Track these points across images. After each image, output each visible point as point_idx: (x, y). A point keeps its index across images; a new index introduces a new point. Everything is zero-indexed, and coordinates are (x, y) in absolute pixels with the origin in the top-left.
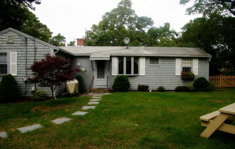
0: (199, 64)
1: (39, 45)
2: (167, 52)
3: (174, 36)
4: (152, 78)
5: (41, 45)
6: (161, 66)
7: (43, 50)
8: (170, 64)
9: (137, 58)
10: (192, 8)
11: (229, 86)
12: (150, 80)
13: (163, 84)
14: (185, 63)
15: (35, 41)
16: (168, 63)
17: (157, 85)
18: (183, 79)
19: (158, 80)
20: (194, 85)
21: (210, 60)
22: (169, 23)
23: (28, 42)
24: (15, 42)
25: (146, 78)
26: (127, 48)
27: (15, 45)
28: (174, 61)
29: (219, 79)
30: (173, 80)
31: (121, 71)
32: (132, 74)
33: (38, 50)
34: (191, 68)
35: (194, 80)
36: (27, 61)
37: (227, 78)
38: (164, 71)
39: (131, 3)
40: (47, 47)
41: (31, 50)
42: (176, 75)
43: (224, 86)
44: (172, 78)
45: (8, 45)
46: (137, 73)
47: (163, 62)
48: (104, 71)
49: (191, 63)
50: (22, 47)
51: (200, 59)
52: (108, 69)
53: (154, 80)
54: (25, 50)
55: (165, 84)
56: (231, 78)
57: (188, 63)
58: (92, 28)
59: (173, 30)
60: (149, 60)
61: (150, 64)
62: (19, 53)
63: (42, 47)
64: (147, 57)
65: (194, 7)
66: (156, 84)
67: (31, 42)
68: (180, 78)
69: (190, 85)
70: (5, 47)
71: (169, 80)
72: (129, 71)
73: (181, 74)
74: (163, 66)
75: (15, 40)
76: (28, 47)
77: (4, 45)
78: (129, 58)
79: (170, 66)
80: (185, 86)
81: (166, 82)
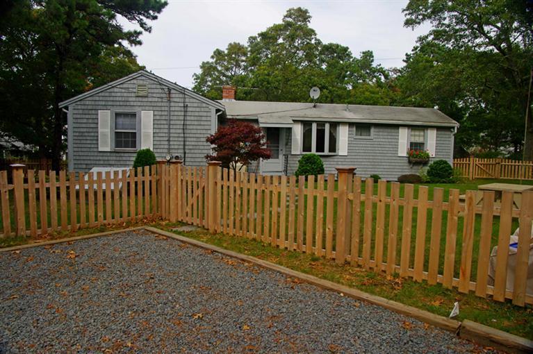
0: (437, 137)
1: (192, 100)
2: (384, 116)
3: (380, 79)
4: (359, 160)
5: (195, 100)
6: (374, 140)
7: (198, 109)
8: (389, 137)
9: (334, 125)
10: (427, 37)
11: (485, 177)
12: (356, 163)
13: (376, 170)
14: (415, 136)
15: (185, 94)
16: (386, 134)
17: (366, 173)
18: (410, 162)
19: (369, 163)
20: (428, 172)
21: (456, 131)
22: (372, 53)
23: (173, 96)
24: (150, 95)
25: (349, 160)
26: (315, 106)
27: (150, 99)
28: (396, 131)
29: (469, 164)
30: (394, 164)
31: (307, 147)
32: (326, 152)
33: (189, 109)
34: (423, 144)
35: (429, 165)
36: (171, 127)
37: (483, 162)
38: (380, 149)
39: (310, 17)
40: (204, 105)
41: (177, 109)
42: (399, 155)
43: (477, 177)
44: (393, 161)
45: (137, 99)
46: (334, 151)
47: (378, 132)
48: (278, 147)
49: (424, 136)
50: (163, 104)
51: (439, 128)
52: (284, 143)
53: (363, 163)
54: (166, 109)
55: (379, 170)
56: (488, 162)
57: (419, 136)
58: (212, 57)
59: (378, 67)
60: (354, 129)
61: (356, 135)
62: (156, 113)
63: (196, 105)
64: (351, 124)
65: (431, 34)
66: (365, 170)
67: (177, 96)
68: (406, 160)
69: (423, 171)
70: (132, 103)
71: (388, 164)
72: (320, 147)
73: (407, 153)
74: (377, 140)
75: (150, 91)
76: (172, 104)
77: (130, 99)
78: (321, 124)
79: (390, 140)
80: (413, 173)
81: (382, 167)
